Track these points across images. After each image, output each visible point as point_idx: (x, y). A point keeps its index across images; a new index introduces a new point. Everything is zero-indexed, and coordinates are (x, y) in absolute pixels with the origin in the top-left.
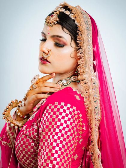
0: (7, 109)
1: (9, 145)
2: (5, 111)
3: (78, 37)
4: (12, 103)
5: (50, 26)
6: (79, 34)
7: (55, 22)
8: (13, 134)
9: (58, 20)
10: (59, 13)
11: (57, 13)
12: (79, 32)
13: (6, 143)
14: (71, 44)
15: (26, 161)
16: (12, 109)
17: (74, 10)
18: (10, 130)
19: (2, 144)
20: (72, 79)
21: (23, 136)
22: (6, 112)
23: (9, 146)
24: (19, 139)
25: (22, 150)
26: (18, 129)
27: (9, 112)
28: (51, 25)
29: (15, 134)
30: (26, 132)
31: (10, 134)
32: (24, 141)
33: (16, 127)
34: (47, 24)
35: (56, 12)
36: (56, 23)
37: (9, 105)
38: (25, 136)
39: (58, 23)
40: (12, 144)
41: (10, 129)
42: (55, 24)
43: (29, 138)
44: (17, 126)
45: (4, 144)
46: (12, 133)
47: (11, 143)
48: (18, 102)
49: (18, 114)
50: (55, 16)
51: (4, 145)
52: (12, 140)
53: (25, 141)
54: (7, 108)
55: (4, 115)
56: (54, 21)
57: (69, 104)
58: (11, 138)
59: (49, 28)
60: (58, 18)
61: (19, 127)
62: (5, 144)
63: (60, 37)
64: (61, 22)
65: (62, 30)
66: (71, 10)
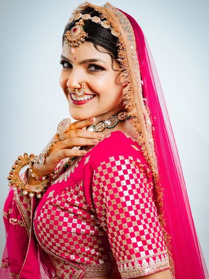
0: (14, 171)
1: (21, 223)
2: (11, 174)
3: (119, 53)
4: (19, 159)
5: (75, 47)
6: (121, 48)
7: (82, 39)
8: (26, 206)
9: (86, 35)
10: (84, 23)
11: (81, 23)
12: (120, 45)
13: (16, 220)
14: (112, 66)
15: (54, 244)
16: (22, 169)
17: (104, 12)
18: (22, 201)
19: (11, 222)
20: (119, 118)
21: (50, 207)
22: (12, 176)
23: (21, 225)
24: (43, 212)
25: (48, 228)
26: (35, 197)
27: (17, 173)
28: (77, 45)
29: (29, 206)
30: (55, 201)
31: (22, 207)
32: (52, 214)
33: (32, 195)
34: (69, 44)
35: (79, 23)
36: (84, 40)
37: (16, 164)
38: (53, 206)
39: (87, 40)
40: (25, 222)
41: (21, 198)
42: (82, 42)
43: (60, 210)
44: (33, 192)
45: (12, 223)
46: (24, 204)
47: (24, 220)
48: (29, 156)
49: (33, 176)
50: (80, 30)
51: (14, 224)
52: (25, 215)
53: (54, 214)
54: (13, 169)
55: (10, 179)
56: (81, 37)
57: (121, 155)
58: (24, 213)
59: (73, 50)
60: (85, 31)
61: (35, 194)
62: (15, 222)
63: (95, 60)
64: (91, 37)
65: (94, 49)
66: (101, 14)
